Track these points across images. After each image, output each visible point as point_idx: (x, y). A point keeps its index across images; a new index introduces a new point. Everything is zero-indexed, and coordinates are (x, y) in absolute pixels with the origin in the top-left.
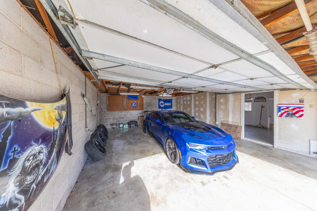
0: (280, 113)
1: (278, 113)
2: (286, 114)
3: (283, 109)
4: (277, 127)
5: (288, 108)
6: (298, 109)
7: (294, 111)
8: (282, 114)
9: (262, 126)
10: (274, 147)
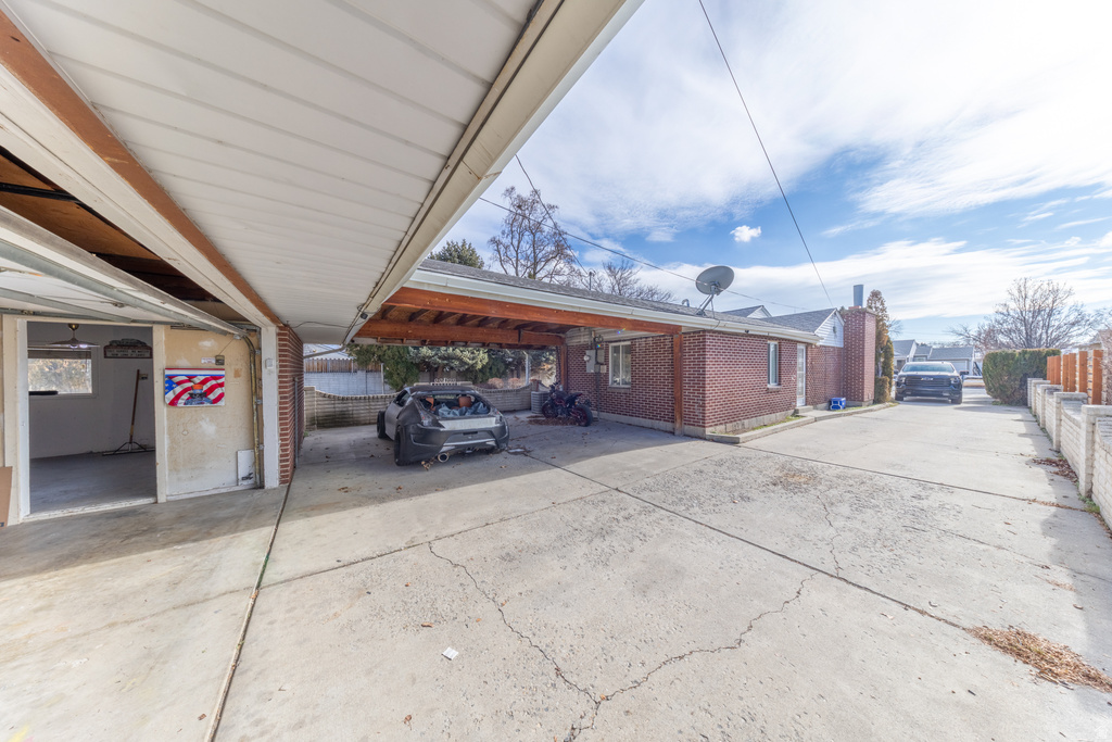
0: (171, 395)
1: (166, 393)
2: (186, 396)
3: (179, 383)
4: (166, 436)
5: (190, 378)
6: (214, 382)
7: (205, 388)
8: (178, 397)
9: (141, 447)
10: (156, 502)
